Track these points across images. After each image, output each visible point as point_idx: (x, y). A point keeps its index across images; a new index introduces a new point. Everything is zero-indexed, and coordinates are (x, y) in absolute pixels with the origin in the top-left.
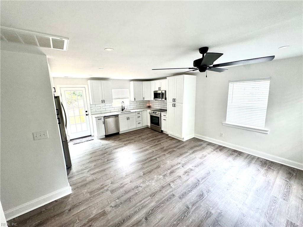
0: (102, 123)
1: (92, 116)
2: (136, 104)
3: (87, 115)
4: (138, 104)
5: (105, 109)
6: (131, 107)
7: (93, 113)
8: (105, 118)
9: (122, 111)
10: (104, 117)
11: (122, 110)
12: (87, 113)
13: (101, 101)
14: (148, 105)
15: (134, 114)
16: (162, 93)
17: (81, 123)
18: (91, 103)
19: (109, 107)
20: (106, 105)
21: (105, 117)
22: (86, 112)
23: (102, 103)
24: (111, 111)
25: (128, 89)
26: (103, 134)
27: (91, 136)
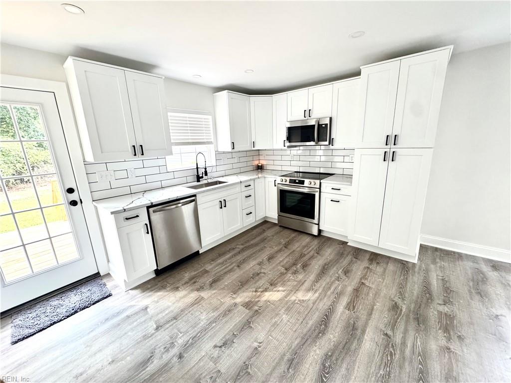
0: (144, 230)
1: (96, 208)
2: (232, 161)
3: (74, 203)
4: (236, 160)
5: (142, 180)
6: (219, 168)
7: (97, 195)
8: (151, 210)
9: (198, 181)
10: (148, 208)
11: (199, 178)
12: (74, 197)
13: (131, 150)
14: (256, 163)
15: (238, 189)
16: (320, 126)
17: (50, 238)
18: (90, 158)
19: (156, 170)
20: (146, 163)
21: (152, 206)
22: (71, 191)
23: (135, 158)
24: (164, 184)
25: (210, 117)
26: (148, 266)
27: (97, 276)
